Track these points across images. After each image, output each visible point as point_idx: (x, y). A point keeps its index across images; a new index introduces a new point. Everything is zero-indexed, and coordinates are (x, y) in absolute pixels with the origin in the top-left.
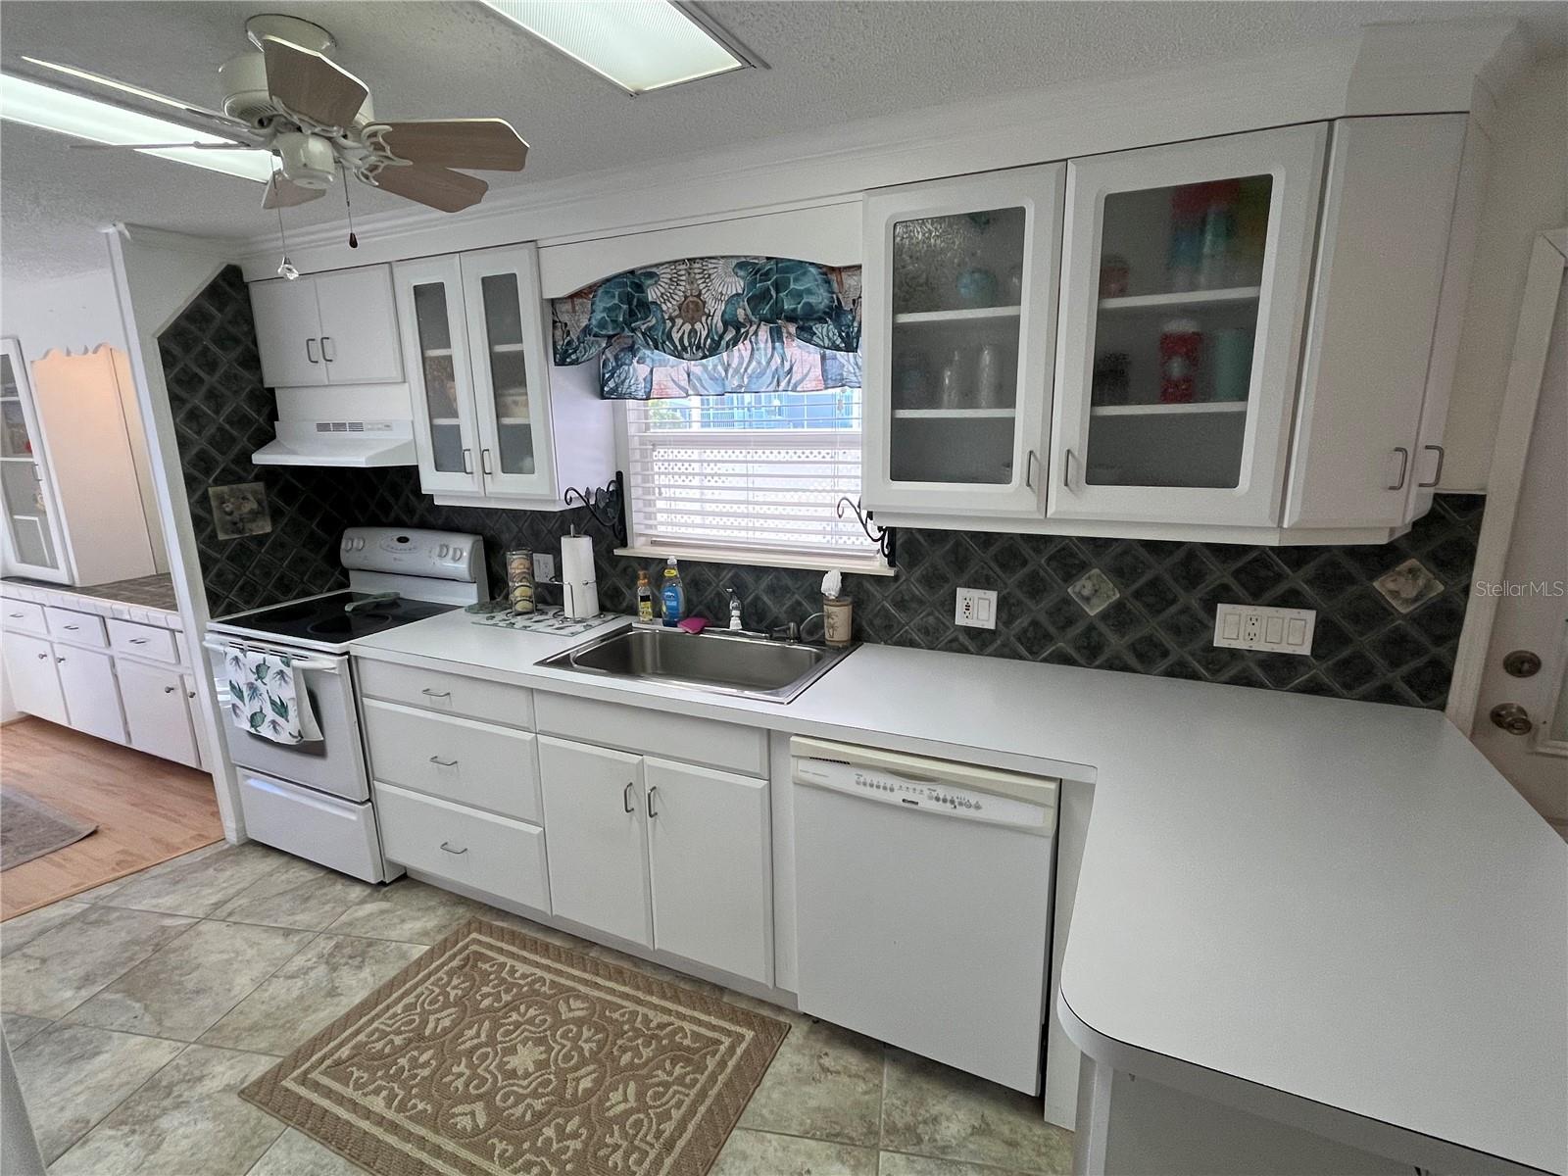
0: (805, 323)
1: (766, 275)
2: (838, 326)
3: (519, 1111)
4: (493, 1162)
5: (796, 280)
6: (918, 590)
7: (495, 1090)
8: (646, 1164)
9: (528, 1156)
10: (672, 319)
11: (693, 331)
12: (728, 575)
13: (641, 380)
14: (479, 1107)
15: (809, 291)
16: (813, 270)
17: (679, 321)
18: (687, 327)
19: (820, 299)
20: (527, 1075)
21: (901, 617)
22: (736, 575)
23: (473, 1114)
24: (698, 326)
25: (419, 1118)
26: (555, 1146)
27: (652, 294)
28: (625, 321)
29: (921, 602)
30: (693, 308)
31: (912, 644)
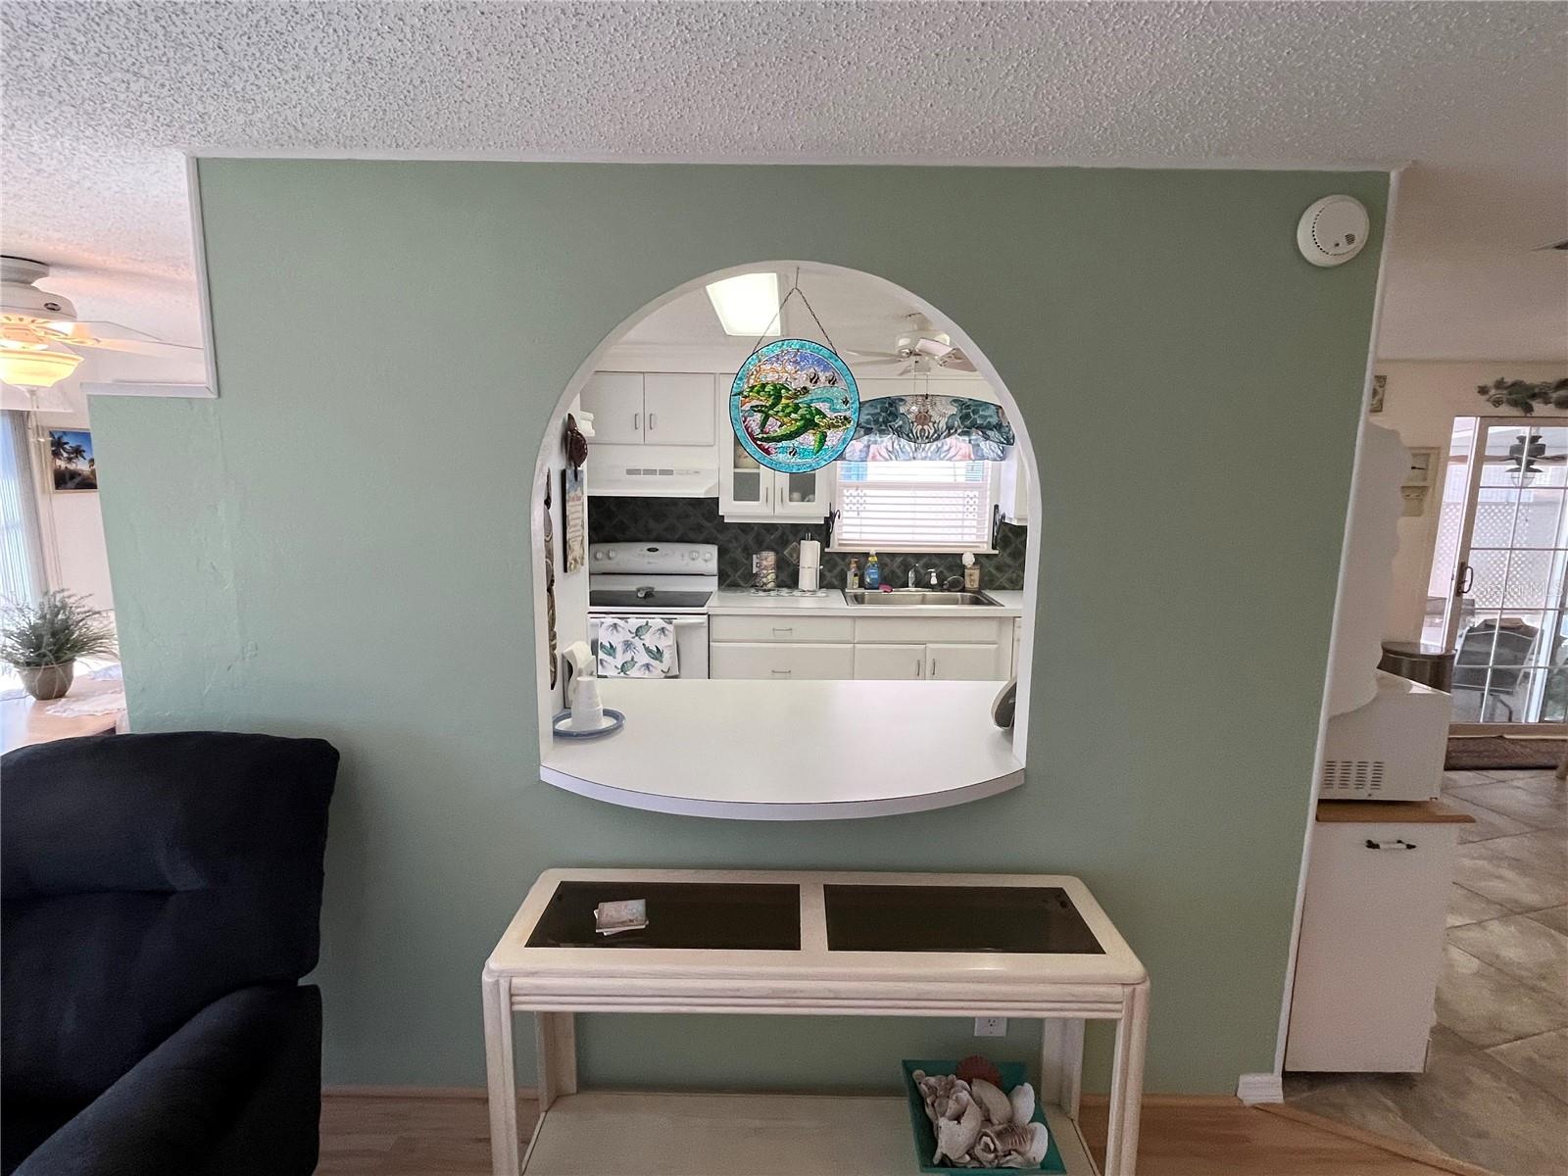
0: (984, 429)
1: (968, 407)
2: (1001, 433)
5: (983, 410)
6: (1009, 561)
10: (912, 423)
11: (923, 430)
12: (899, 560)
13: (857, 451)
15: (991, 416)
16: (992, 407)
17: (915, 424)
18: (920, 427)
19: (994, 421)
21: (998, 575)
22: (904, 560)
24: (926, 427)
27: (902, 410)
28: (883, 422)
29: (1009, 566)
30: (923, 418)
31: (1004, 588)
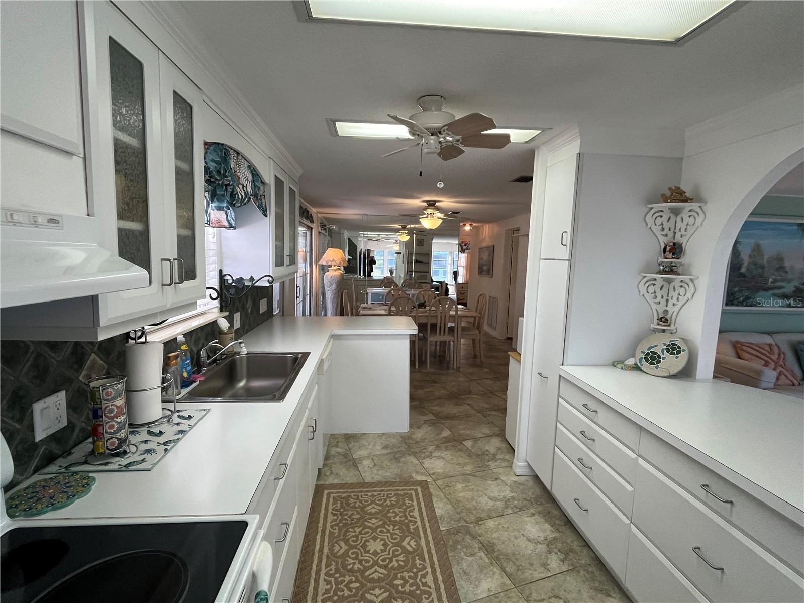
3: (397, 532)
4: (418, 525)
7: (395, 545)
8: (390, 492)
9: (409, 518)
14: (404, 544)
20: (381, 540)
23: (408, 544)
25: (422, 559)
26: (401, 514)
